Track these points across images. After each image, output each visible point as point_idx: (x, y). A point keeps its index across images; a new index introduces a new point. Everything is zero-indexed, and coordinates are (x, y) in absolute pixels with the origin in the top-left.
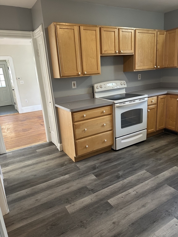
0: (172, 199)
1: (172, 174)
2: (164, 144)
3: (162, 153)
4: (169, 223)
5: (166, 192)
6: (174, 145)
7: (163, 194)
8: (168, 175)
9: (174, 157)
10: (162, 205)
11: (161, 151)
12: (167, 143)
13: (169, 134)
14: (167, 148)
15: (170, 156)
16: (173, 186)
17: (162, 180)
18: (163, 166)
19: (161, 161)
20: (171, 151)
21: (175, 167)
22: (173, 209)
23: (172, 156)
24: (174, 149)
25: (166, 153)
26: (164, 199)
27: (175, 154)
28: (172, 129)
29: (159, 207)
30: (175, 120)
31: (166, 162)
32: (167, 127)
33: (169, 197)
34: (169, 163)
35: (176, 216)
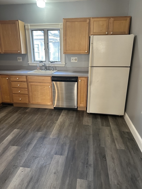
0: (16, 154)
1: (13, 136)
2: (4, 115)
3: (3, 122)
4: (17, 174)
5: (11, 152)
6: (12, 114)
7: (9, 154)
8: (11, 138)
9: (13, 123)
10: (10, 163)
11: (2, 122)
12: (6, 114)
13: (6, 107)
14: (7, 118)
15: (10, 123)
16: (16, 145)
17: (6, 145)
18: (6, 133)
19: (4, 129)
20: (10, 119)
21: (15, 130)
22: (18, 162)
23: (11, 123)
24: (12, 117)
25: (7, 122)
26: (10, 158)
27: (13, 120)
28: (8, 102)
29: (7, 166)
30: (9, 95)
31: (8, 128)
32: (4, 101)
33: (14, 155)
34: (10, 128)
35: (21, 165)
